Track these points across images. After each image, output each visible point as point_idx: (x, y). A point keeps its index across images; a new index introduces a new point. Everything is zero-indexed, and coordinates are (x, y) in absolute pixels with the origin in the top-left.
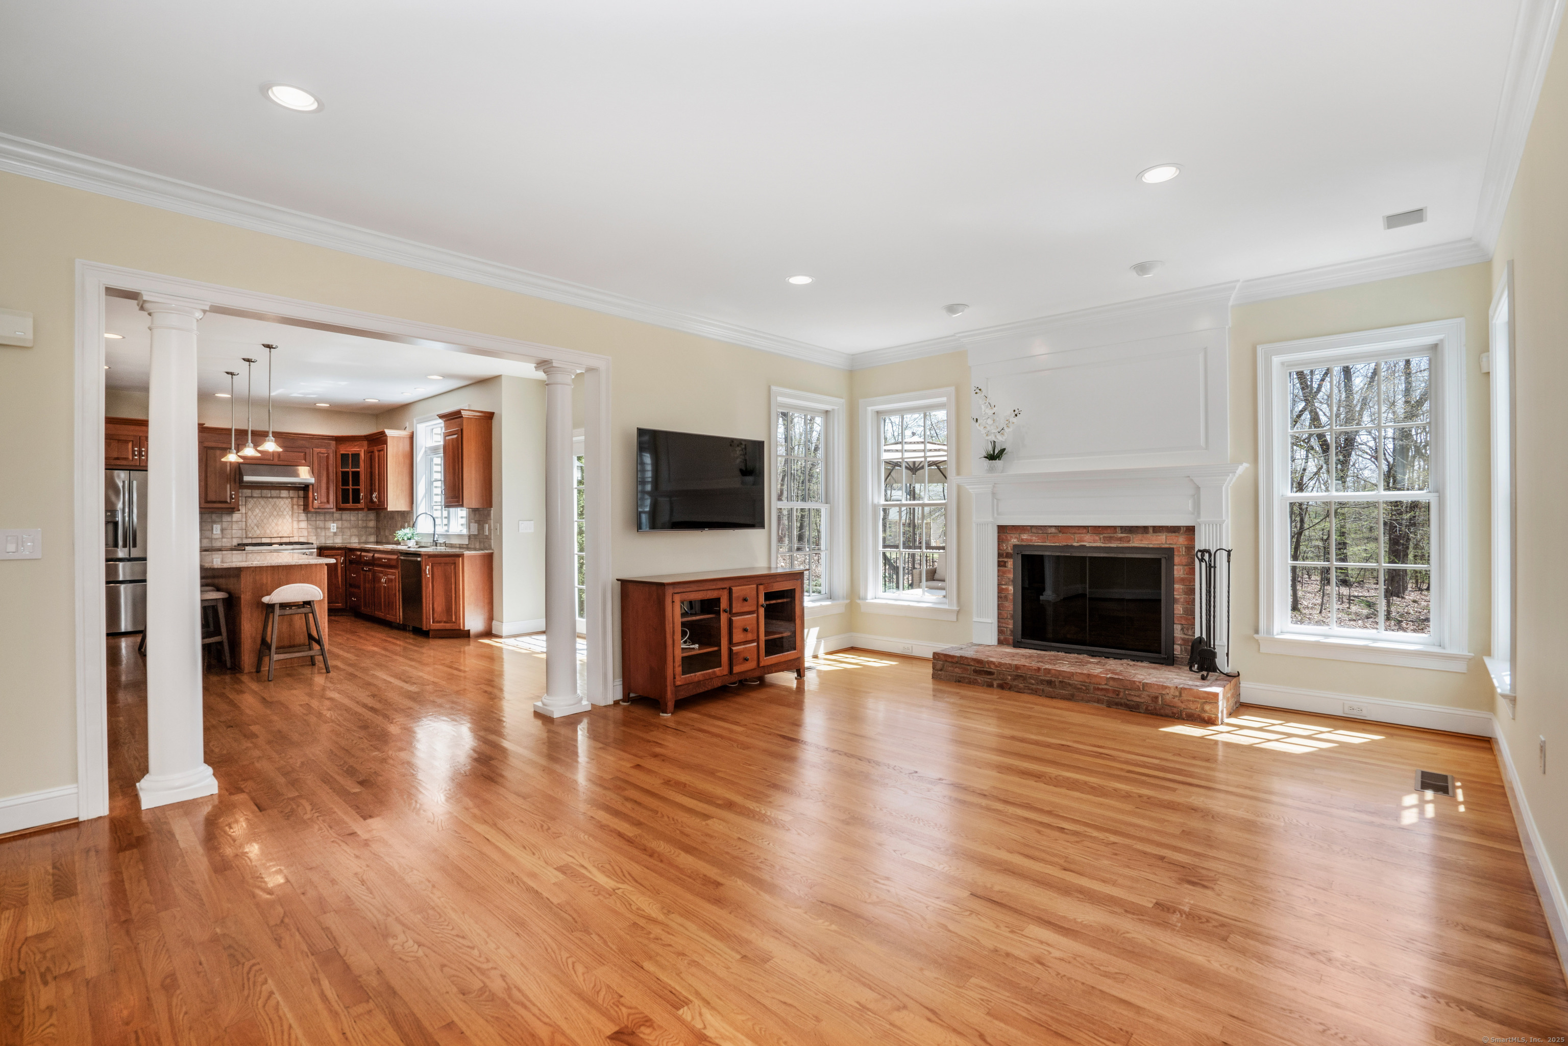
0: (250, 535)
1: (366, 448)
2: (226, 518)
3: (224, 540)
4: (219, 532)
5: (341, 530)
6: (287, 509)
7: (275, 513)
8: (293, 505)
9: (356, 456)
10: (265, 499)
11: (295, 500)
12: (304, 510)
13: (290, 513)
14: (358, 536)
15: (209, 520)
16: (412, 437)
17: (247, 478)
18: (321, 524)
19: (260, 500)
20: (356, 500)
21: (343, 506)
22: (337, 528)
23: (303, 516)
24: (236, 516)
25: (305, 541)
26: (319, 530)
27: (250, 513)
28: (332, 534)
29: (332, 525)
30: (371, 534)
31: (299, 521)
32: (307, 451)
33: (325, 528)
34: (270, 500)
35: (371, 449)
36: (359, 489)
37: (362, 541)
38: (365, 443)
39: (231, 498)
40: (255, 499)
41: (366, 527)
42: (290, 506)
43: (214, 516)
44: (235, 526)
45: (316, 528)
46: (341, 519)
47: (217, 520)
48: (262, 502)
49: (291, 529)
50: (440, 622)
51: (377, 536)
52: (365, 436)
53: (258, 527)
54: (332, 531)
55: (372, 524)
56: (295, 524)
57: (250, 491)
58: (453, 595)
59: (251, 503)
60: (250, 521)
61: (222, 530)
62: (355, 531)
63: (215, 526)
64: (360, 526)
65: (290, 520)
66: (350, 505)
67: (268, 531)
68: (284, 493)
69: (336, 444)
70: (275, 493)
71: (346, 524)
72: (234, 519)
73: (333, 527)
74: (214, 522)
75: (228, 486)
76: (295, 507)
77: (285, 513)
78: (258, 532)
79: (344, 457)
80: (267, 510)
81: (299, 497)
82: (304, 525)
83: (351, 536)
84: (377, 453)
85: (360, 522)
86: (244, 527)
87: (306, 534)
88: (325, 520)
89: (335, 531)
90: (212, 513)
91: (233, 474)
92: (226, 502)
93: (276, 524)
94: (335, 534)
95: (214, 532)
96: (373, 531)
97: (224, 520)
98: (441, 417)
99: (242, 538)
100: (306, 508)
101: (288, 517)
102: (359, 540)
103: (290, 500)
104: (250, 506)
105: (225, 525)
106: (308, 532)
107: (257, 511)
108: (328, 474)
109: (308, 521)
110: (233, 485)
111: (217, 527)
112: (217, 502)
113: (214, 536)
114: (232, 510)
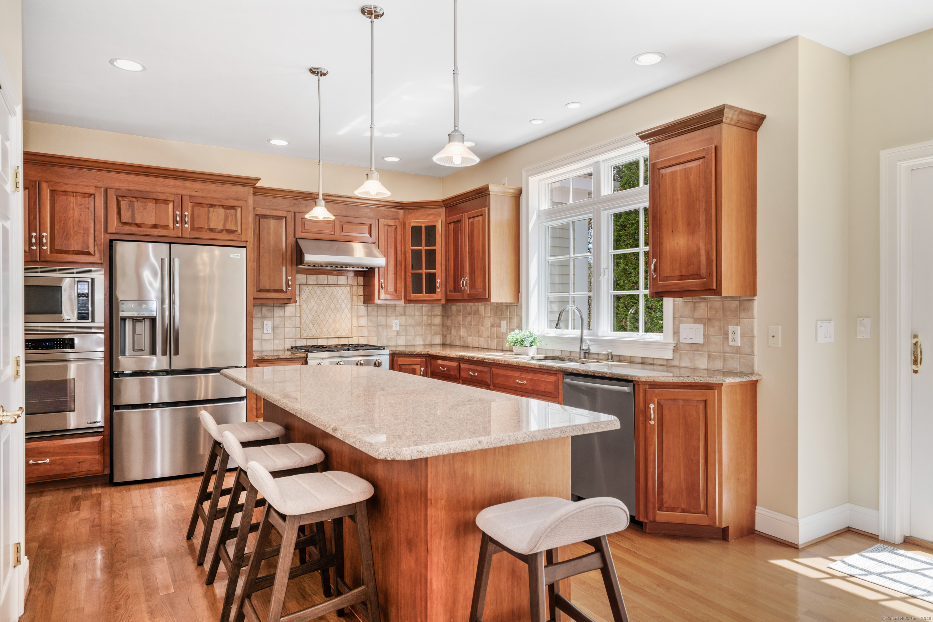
0: (305, 335)
1: (443, 217)
2: (278, 312)
3: (276, 341)
4: (270, 331)
5: (404, 327)
6: (346, 301)
7: (332, 306)
8: (352, 295)
9: (431, 230)
10: (321, 288)
11: (354, 288)
12: (364, 303)
13: (349, 306)
14: (422, 335)
15: (259, 315)
16: (518, 195)
17: (307, 258)
18: (382, 320)
19: (316, 288)
20: (432, 288)
21: (414, 296)
22: (400, 325)
23: (363, 310)
24: (290, 309)
25: (366, 343)
26: (380, 328)
27: (304, 306)
28: (394, 334)
29: (395, 321)
30: (436, 334)
31: (359, 316)
32: (373, 222)
33: (387, 326)
34: (327, 288)
35: (455, 218)
36: (434, 274)
37: (427, 343)
38: (443, 211)
39: (287, 285)
40: (310, 288)
41: (430, 325)
42: (349, 297)
43: (264, 310)
44: (288, 324)
45: (378, 326)
46: (404, 315)
47: (269, 314)
48: (318, 292)
49: (350, 327)
50: (671, 510)
51: (444, 336)
52: (443, 201)
53: (313, 325)
54: (394, 329)
55: (438, 320)
56: (354, 319)
57: (304, 276)
58: (702, 461)
59: (306, 291)
60: (304, 317)
61: (274, 328)
62: (419, 328)
63: (265, 322)
64: (425, 322)
65: (349, 315)
66: (424, 295)
67: (325, 330)
68: (342, 280)
69: (404, 213)
71: (410, 321)
72: (287, 314)
73: (396, 323)
74: (264, 317)
75: (284, 269)
76: (355, 298)
77: (343, 306)
78: (314, 331)
79: (416, 230)
80: (324, 302)
81: (358, 285)
82: (363, 321)
83: (415, 335)
84: (467, 223)
85: (425, 318)
86: (298, 325)
87: (366, 333)
88: (387, 316)
89: (398, 329)
90: (262, 305)
91: (288, 253)
92: (282, 291)
93: (334, 321)
94: (398, 333)
95: (265, 331)
96: (438, 329)
97: (275, 315)
98: (643, 138)
99: (295, 339)
100: (368, 299)
101: (346, 311)
102: (424, 341)
103: (348, 288)
104: (304, 296)
105: (277, 321)
106: (369, 331)
107: (313, 302)
108: (396, 254)
109: (368, 316)
110: (289, 267)
111: (268, 324)
112: (268, 291)
113: (265, 337)
114: (287, 301)
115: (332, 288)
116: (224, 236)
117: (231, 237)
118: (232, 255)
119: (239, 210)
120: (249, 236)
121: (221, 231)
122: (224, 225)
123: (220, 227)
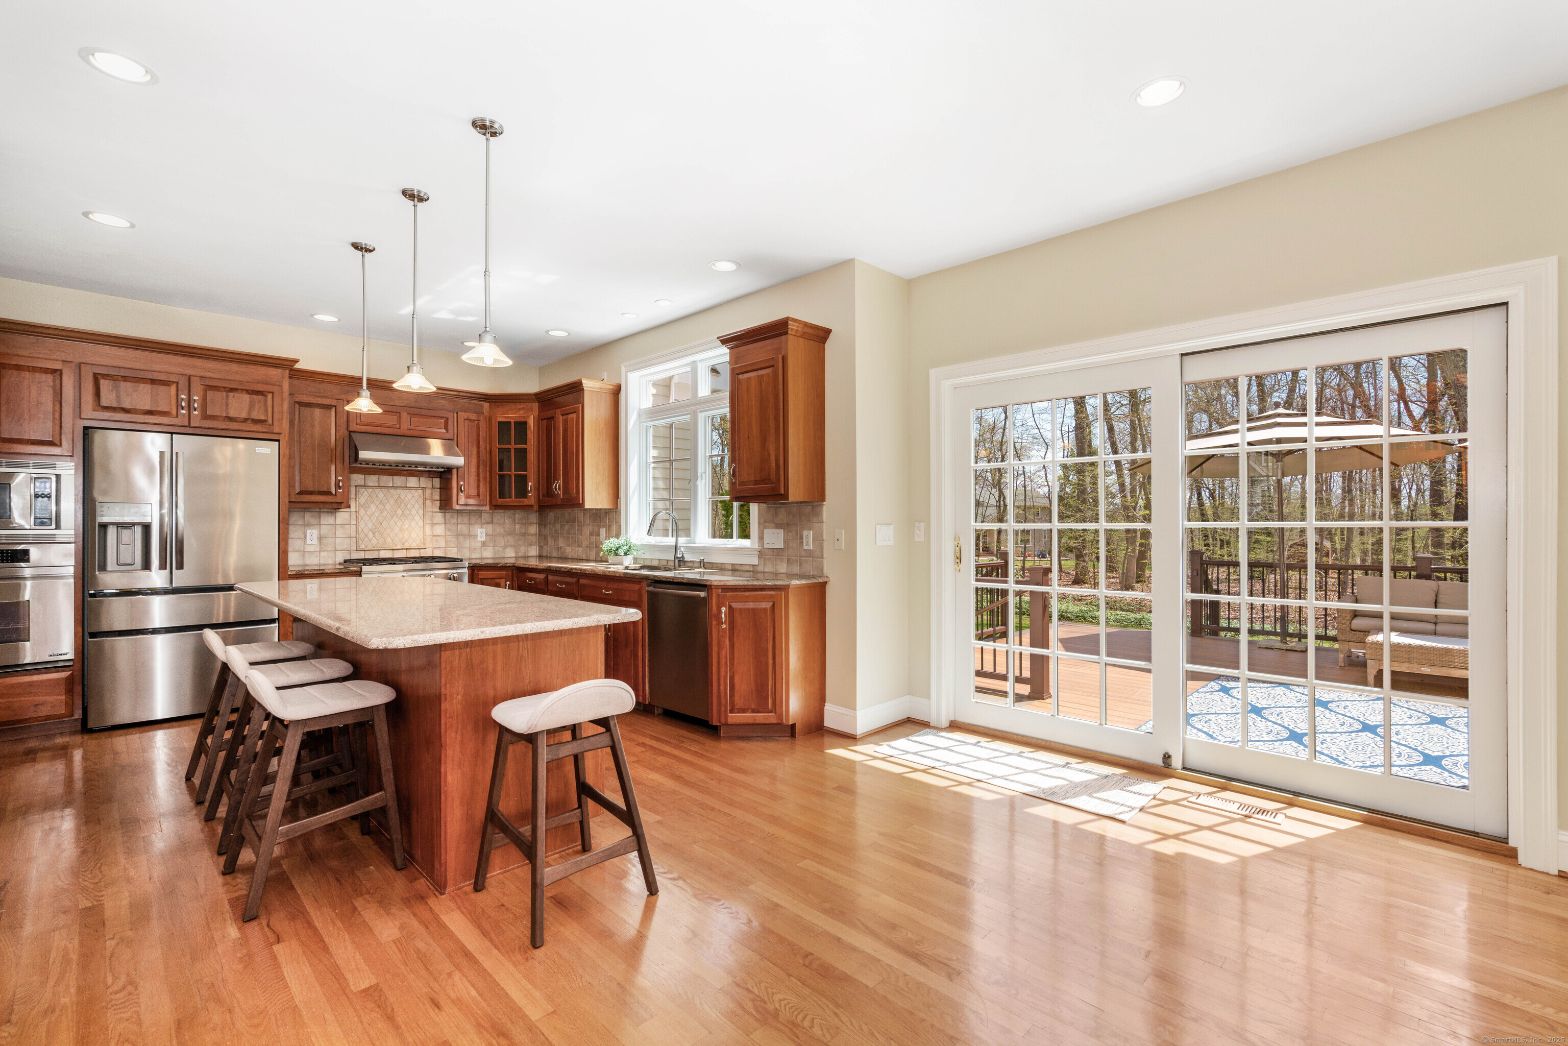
0: (362, 546)
1: (537, 413)
2: (326, 519)
3: (323, 554)
4: (315, 541)
5: (491, 537)
6: (417, 506)
7: (399, 512)
8: (425, 500)
9: (522, 426)
10: (385, 491)
11: (428, 492)
12: (440, 508)
13: (421, 512)
14: (514, 546)
15: (300, 522)
16: (617, 391)
17: (364, 455)
18: (463, 528)
19: (377, 491)
20: (522, 492)
21: (500, 501)
22: (487, 535)
23: (439, 517)
24: (342, 516)
25: (443, 555)
26: (461, 538)
27: (362, 512)
28: (479, 545)
29: (480, 530)
30: (531, 544)
31: (434, 524)
32: (450, 415)
33: (469, 535)
34: (392, 491)
35: (549, 413)
36: (526, 476)
37: (520, 555)
38: (535, 406)
39: (337, 486)
40: (370, 490)
41: (524, 534)
42: (421, 501)
43: (308, 516)
44: (340, 533)
45: (458, 535)
46: (492, 523)
47: (314, 521)
48: (381, 495)
49: (421, 537)
50: (743, 711)
51: (541, 548)
52: (536, 395)
53: (374, 533)
54: (479, 539)
55: (533, 529)
56: (428, 528)
57: (362, 476)
58: (770, 662)
59: (364, 495)
60: (362, 525)
61: (320, 538)
62: (510, 538)
63: (309, 532)
64: (517, 531)
65: (421, 523)
66: (512, 500)
67: (389, 540)
68: (412, 481)
69: (490, 406)
70: (399, 480)
71: (499, 529)
72: (339, 521)
73: (481, 533)
74: (308, 525)
75: (333, 468)
76: (428, 503)
77: (414, 512)
78: (374, 541)
79: (504, 426)
80: (388, 507)
81: (433, 488)
82: (440, 530)
83: (505, 547)
84: (560, 420)
85: (517, 526)
86: (353, 534)
87: (443, 544)
88: (470, 524)
89: (484, 539)
90: (305, 510)
91: (339, 448)
92: (329, 493)
93: (401, 530)
94: (484, 544)
95: (308, 542)
96: (534, 539)
97: (322, 522)
98: (724, 341)
99: (350, 551)
100: (445, 504)
101: (417, 518)
102: (516, 552)
103: (420, 492)
104: (362, 500)
105: (325, 530)
106: (447, 542)
107: (373, 508)
108: (478, 452)
109: (445, 523)
110: (339, 465)
111: (312, 534)
112: (311, 493)
113: (308, 548)
114: (337, 505)
115: (399, 491)
116: (249, 426)
117: (259, 427)
118: (258, 450)
119: (270, 396)
120: (283, 426)
121: (245, 420)
122: (249, 412)
123: (244, 415)
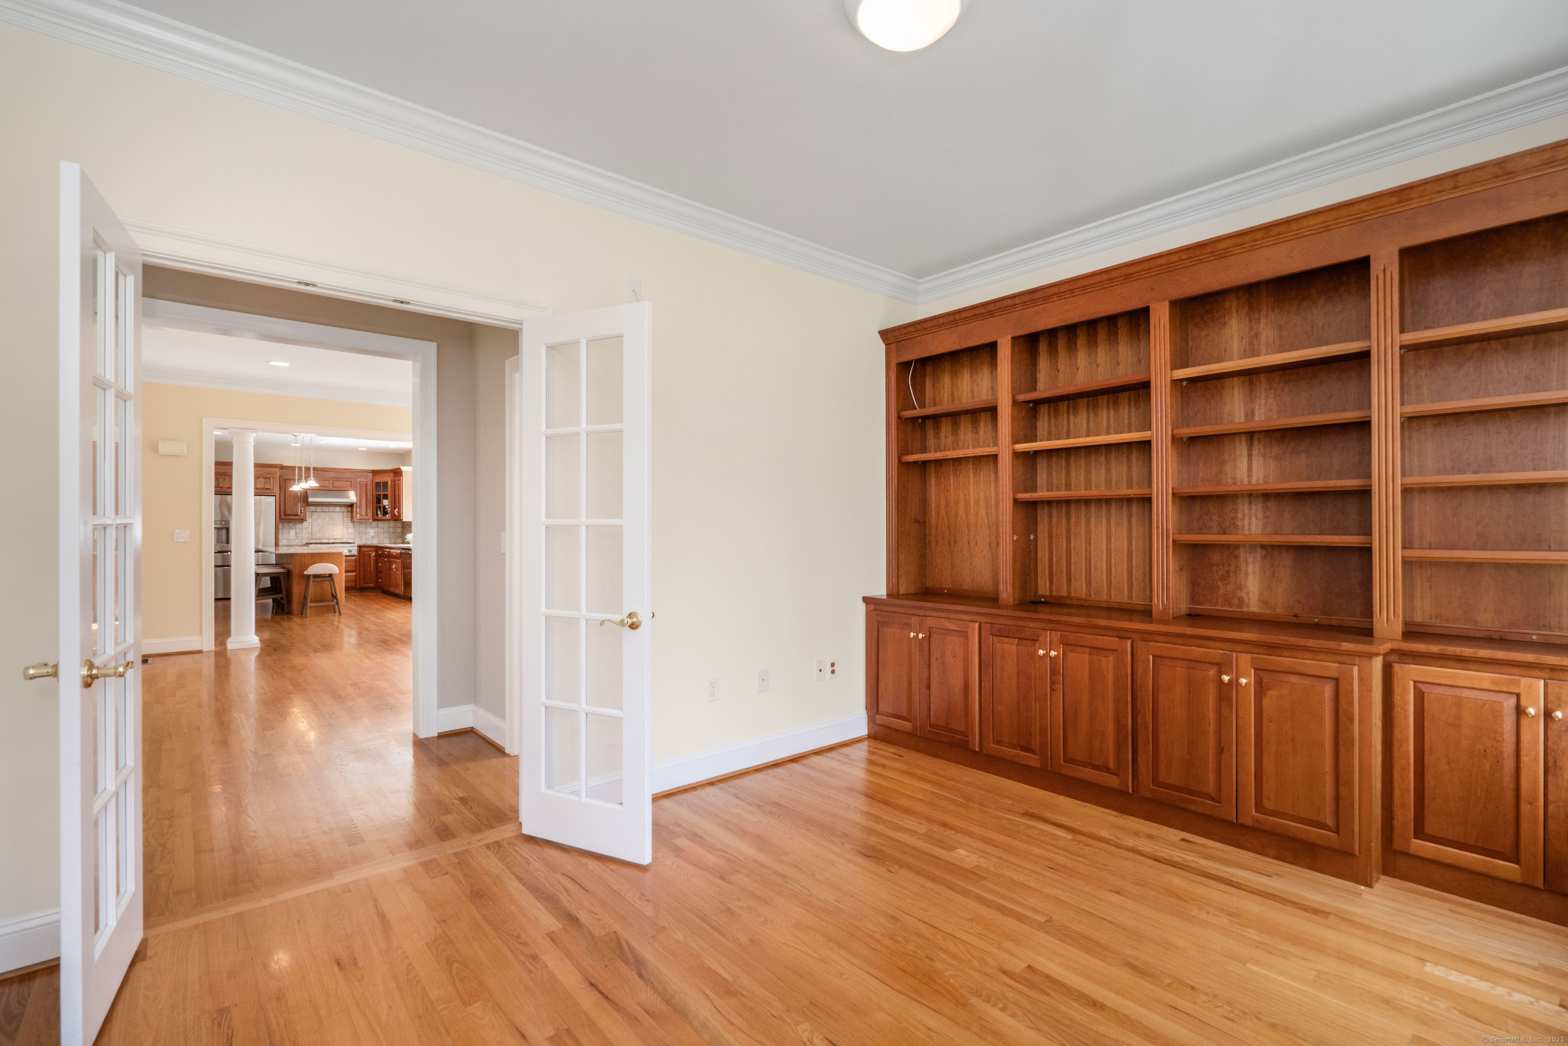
0: (314, 537)
1: (392, 478)
2: (299, 526)
3: (296, 540)
4: (294, 535)
5: (377, 533)
6: (339, 520)
7: (331, 522)
8: (343, 517)
9: (385, 484)
10: (325, 513)
11: (345, 514)
12: (351, 521)
13: (341, 522)
14: (389, 538)
15: (283, 527)
17: (311, 500)
18: (363, 530)
19: (321, 513)
20: (384, 514)
21: (375, 518)
22: (374, 533)
23: (350, 525)
24: (305, 524)
25: (352, 542)
26: (361, 534)
27: (314, 523)
28: (371, 537)
29: (369, 530)
30: (398, 538)
31: (347, 528)
32: (352, 480)
33: (366, 533)
34: (328, 513)
35: (395, 479)
37: (392, 542)
38: (392, 475)
39: (301, 513)
40: (317, 513)
41: (395, 533)
42: (342, 518)
43: (290, 524)
44: (304, 532)
45: (360, 533)
46: (377, 527)
47: (293, 527)
48: (323, 515)
49: (341, 533)
51: (402, 539)
52: (391, 470)
53: (319, 532)
54: (371, 535)
55: (399, 530)
56: (345, 530)
57: (314, 507)
59: (315, 515)
60: (314, 528)
62: (387, 535)
63: (291, 531)
64: (391, 531)
65: (342, 527)
66: (380, 517)
67: (327, 535)
68: (338, 509)
69: (373, 475)
70: (331, 509)
71: (381, 530)
72: (304, 527)
73: (372, 532)
74: (291, 528)
75: (299, 504)
76: (345, 518)
77: (338, 522)
78: (320, 535)
79: (378, 484)
80: (326, 520)
81: (348, 512)
82: (351, 530)
83: (384, 538)
84: (397, 482)
85: (391, 529)
86: (310, 532)
87: (352, 537)
88: (365, 527)
89: (373, 535)
90: (289, 522)
91: (302, 496)
92: (298, 515)
93: (332, 530)
94: (373, 537)
95: (291, 535)
96: (399, 535)
97: (297, 527)
99: (309, 539)
101: (340, 525)
102: (389, 541)
103: (341, 514)
104: (314, 517)
105: (298, 530)
106: (354, 536)
107: (319, 521)
108: (367, 496)
109: (354, 527)
110: (302, 504)
111: (292, 533)
112: (290, 515)
113: (291, 538)
114: (302, 520)
115: (331, 513)
116: (264, 491)
117: (268, 491)
118: (267, 500)
119: (272, 479)
120: (277, 490)
121: (263, 489)
122: (264, 486)
123: (262, 487)
